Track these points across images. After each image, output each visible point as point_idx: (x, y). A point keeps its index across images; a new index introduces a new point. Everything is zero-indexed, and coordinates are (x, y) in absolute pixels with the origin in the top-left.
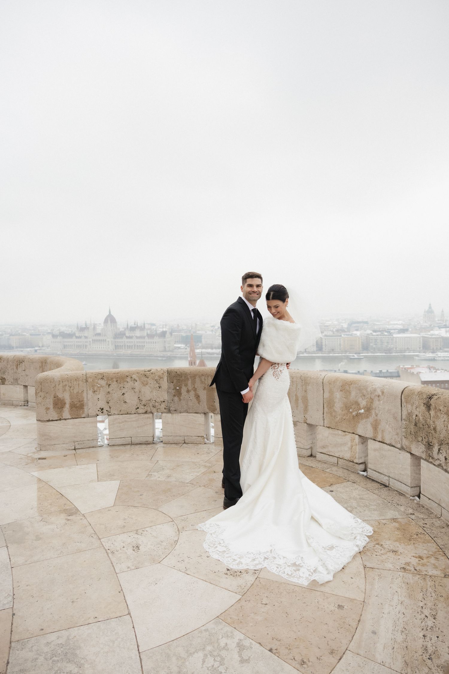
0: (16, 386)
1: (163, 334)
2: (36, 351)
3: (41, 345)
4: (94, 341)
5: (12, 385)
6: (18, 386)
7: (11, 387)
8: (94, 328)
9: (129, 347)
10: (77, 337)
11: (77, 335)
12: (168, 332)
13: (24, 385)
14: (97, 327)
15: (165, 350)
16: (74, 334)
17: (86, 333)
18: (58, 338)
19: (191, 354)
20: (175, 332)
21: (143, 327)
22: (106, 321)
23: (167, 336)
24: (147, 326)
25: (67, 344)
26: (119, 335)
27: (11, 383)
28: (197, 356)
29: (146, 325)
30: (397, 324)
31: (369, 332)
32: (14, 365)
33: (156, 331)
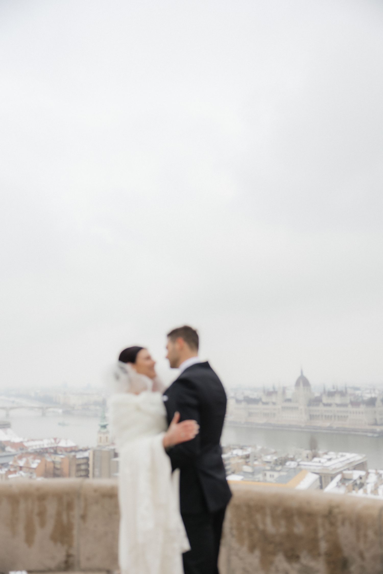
1: (372, 402)
4: (284, 408)
8: (284, 392)
9: (328, 418)
10: (264, 403)
11: (264, 400)
12: (378, 399)
14: (287, 391)
15: (376, 424)
16: (261, 399)
17: (274, 399)
18: (243, 403)
21: (344, 392)
22: (297, 384)
23: (377, 405)
24: (350, 391)
25: (252, 411)
26: (316, 401)
29: (348, 389)
33: (361, 396)
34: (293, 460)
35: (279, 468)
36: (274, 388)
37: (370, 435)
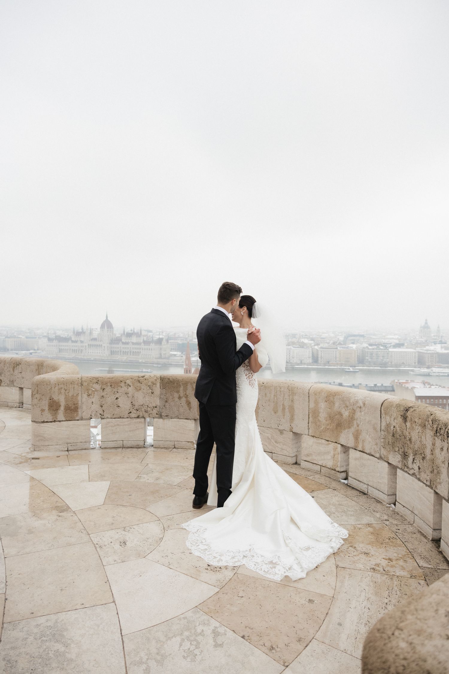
0: (12, 387)
1: (160, 341)
2: (31, 354)
3: (36, 348)
4: (90, 346)
5: (8, 387)
6: (14, 388)
7: (7, 388)
8: (91, 333)
9: (125, 353)
10: (73, 342)
11: (73, 339)
12: (164, 339)
13: (20, 387)
14: (94, 332)
15: (160, 358)
16: (70, 338)
17: (82, 338)
18: (54, 341)
19: (187, 362)
20: (172, 340)
21: (139, 334)
22: (102, 326)
23: (163, 343)
24: (143, 333)
25: (63, 348)
26: (116, 341)
27: (7, 385)
28: (193, 364)
29: (142, 331)
30: (393, 338)
31: (365, 345)
32: (11, 367)
33: (152, 337)
36: (82, 329)
37: (156, 365)
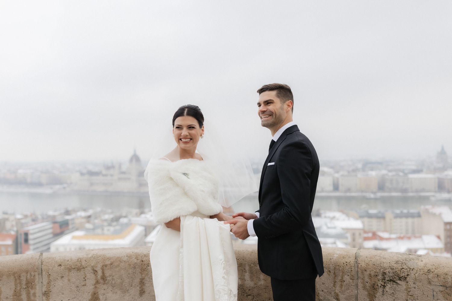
3: (69, 183)
4: (120, 179)
8: (120, 167)
11: (104, 173)
14: (123, 166)
16: (101, 172)
18: (86, 175)
22: (131, 160)
25: (94, 182)
30: (410, 165)
31: (384, 172)
34: (125, 217)
35: (114, 224)
36: (112, 164)
